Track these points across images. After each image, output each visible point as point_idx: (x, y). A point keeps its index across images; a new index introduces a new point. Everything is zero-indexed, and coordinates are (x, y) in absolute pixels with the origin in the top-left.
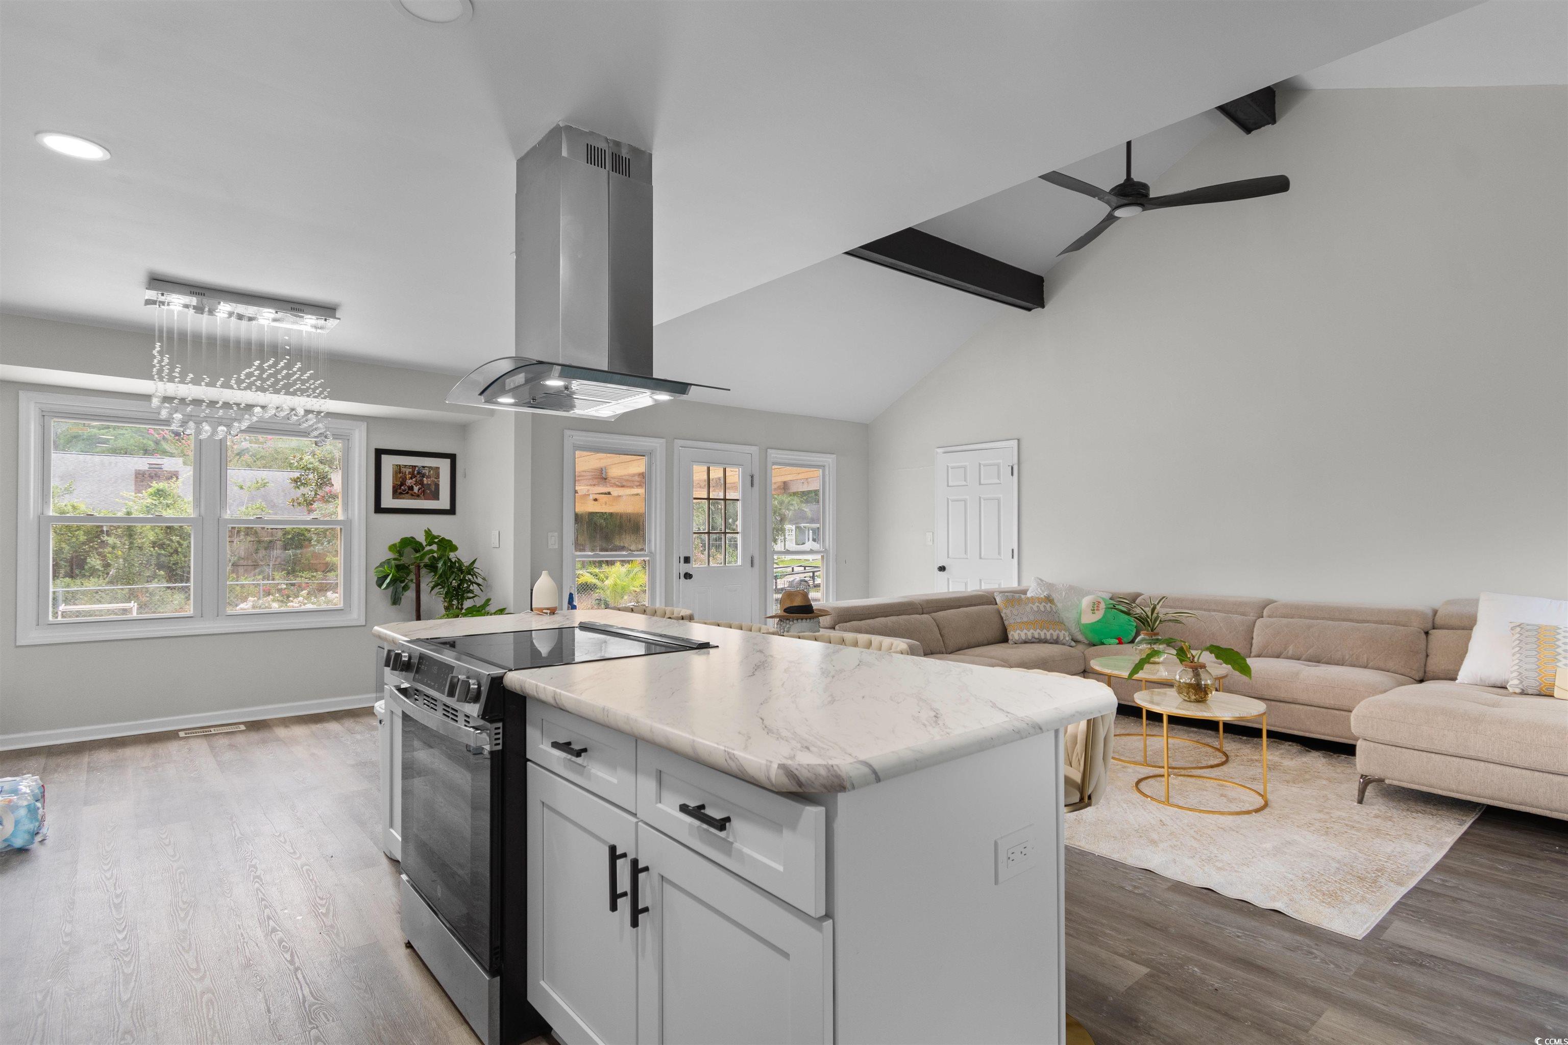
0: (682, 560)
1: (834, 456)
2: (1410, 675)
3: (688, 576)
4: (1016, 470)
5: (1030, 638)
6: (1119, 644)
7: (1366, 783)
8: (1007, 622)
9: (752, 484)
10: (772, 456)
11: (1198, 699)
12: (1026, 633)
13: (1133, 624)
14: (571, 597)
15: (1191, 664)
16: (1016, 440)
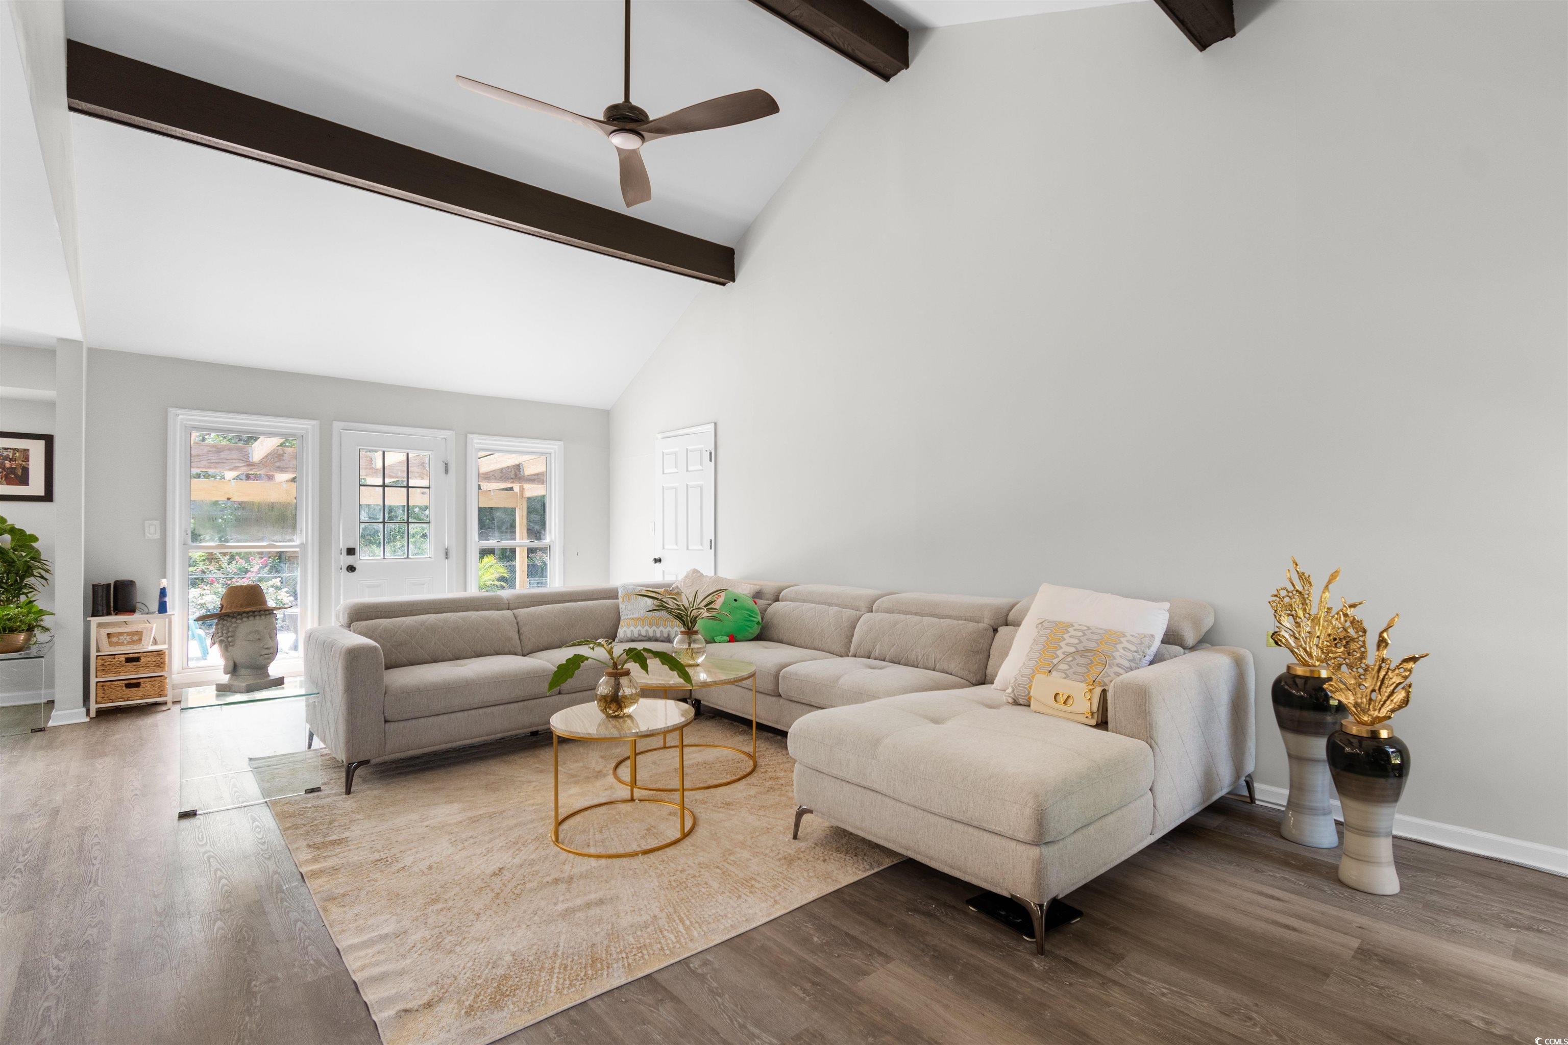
0: (344, 552)
1: (561, 442)
2: (967, 678)
3: (351, 569)
4: (714, 456)
5: (637, 636)
6: (729, 642)
7: (800, 813)
8: (622, 618)
9: (447, 471)
10: (475, 441)
11: (616, 713)
12: (632, 631)
13: (755, 619)
14: (163, 593)
15: (613, 671)
16: (713, 424)
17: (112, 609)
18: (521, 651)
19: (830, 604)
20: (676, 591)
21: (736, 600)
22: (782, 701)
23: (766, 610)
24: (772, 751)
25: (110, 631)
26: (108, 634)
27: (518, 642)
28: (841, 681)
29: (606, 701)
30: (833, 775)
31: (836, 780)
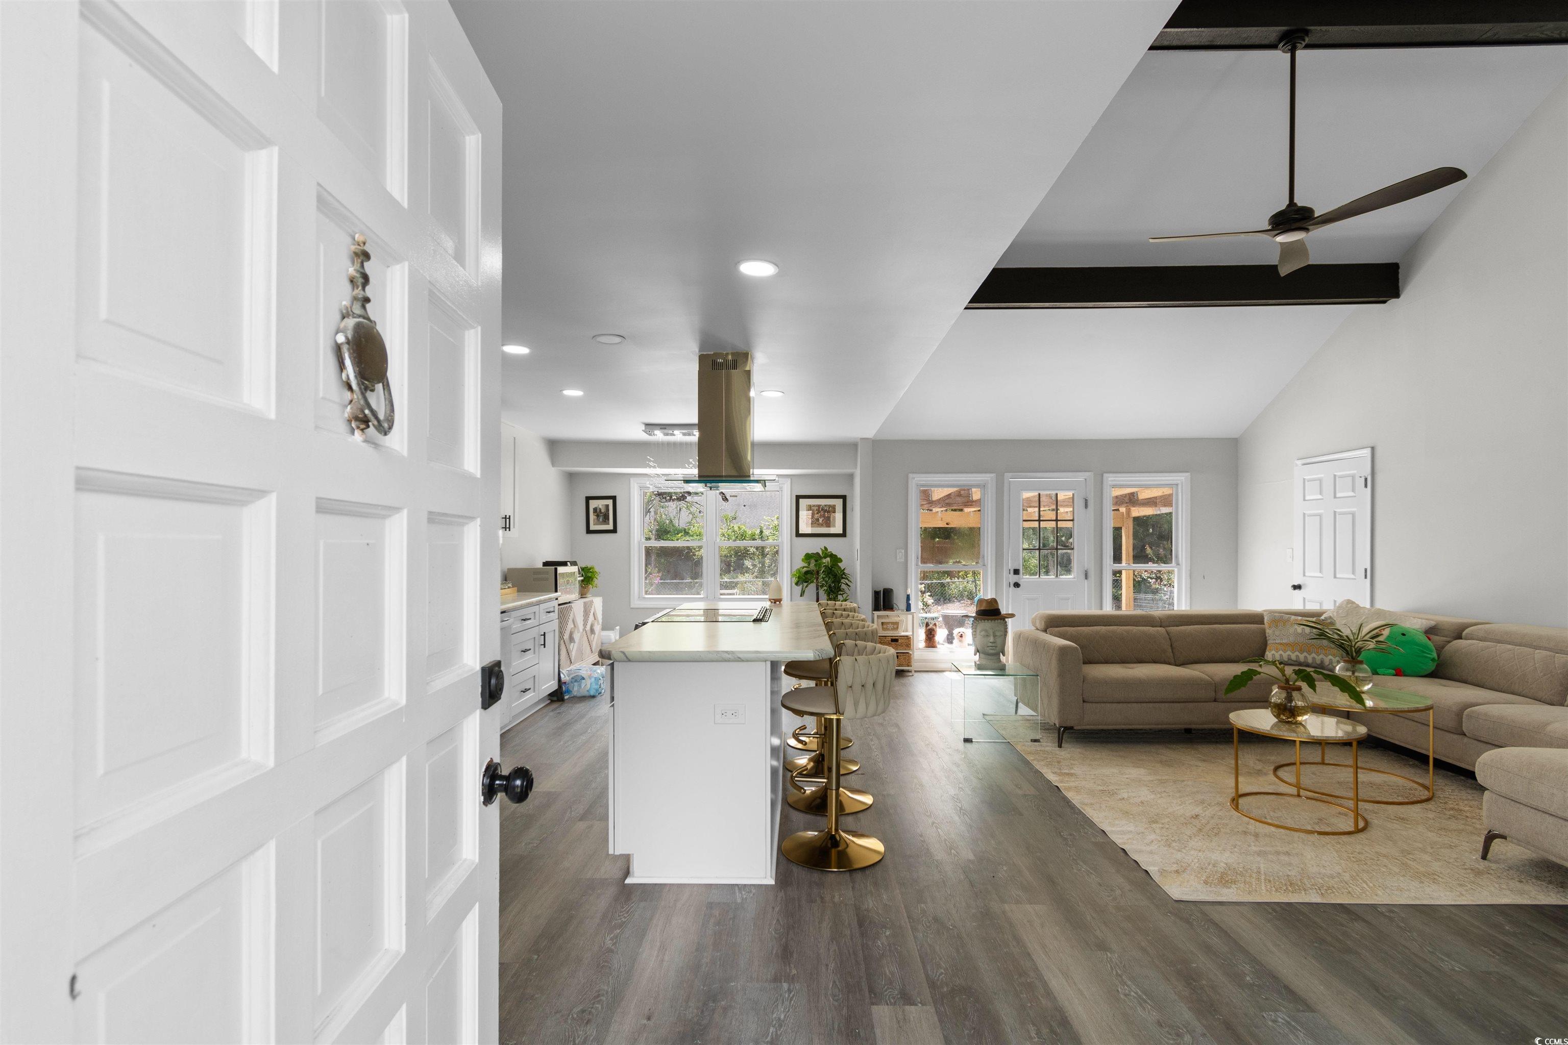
0: (1012, 572)
1: (1188, 474)
3: (1017, 585)
4: (1371, 482)
5: (1286, 660)
6: (1395, 675)
7: (1490, 838)
8: (1268, 642)
9: (1086, 506)
10: (1110, 479)
11: (1290, 720)
12: (1281, 655)
13: (1429, 656)
14: (908, 597)
15: (1285, 685)
16: (1370, 449)
17: (882, 607)
18: (1174, 662)
19: (1536, 648)
20: (1329, 621)
21: (1404, 635)
22: (1466, 740)
23: (1443, 647)
24: (1453, 788)
25: (884, 621)
26: (882, 623)
27: (1171, 654)
28: (1549, 728)
29: (1279, 709)
30: (1532, 806)
31: (1537, 811)
